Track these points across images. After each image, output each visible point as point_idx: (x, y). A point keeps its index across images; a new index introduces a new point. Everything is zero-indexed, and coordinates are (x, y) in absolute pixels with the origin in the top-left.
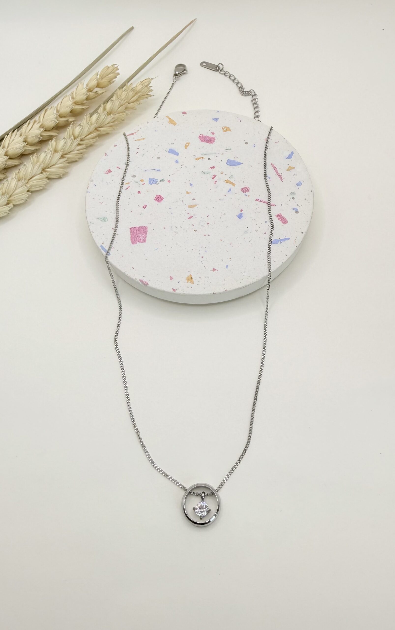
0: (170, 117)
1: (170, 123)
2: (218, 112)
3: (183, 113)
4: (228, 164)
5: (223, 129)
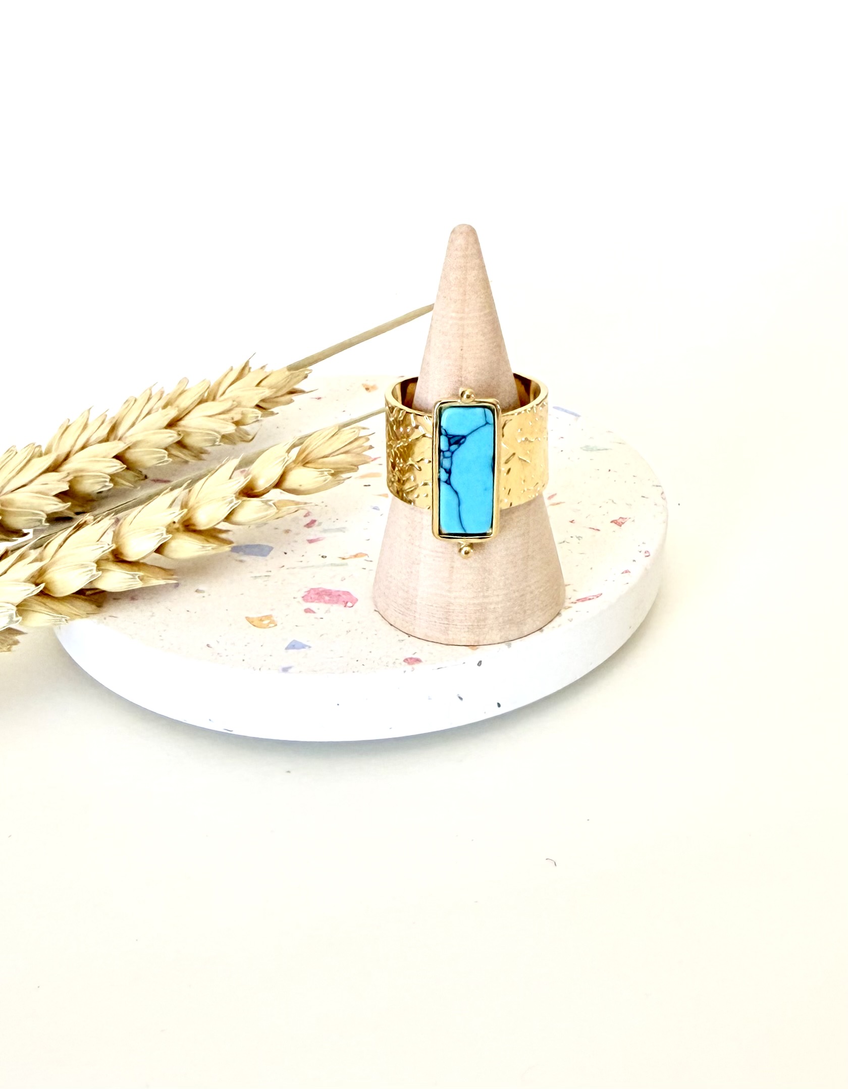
2: (285, 670)
4: (266, 548)
5: (272, 622)
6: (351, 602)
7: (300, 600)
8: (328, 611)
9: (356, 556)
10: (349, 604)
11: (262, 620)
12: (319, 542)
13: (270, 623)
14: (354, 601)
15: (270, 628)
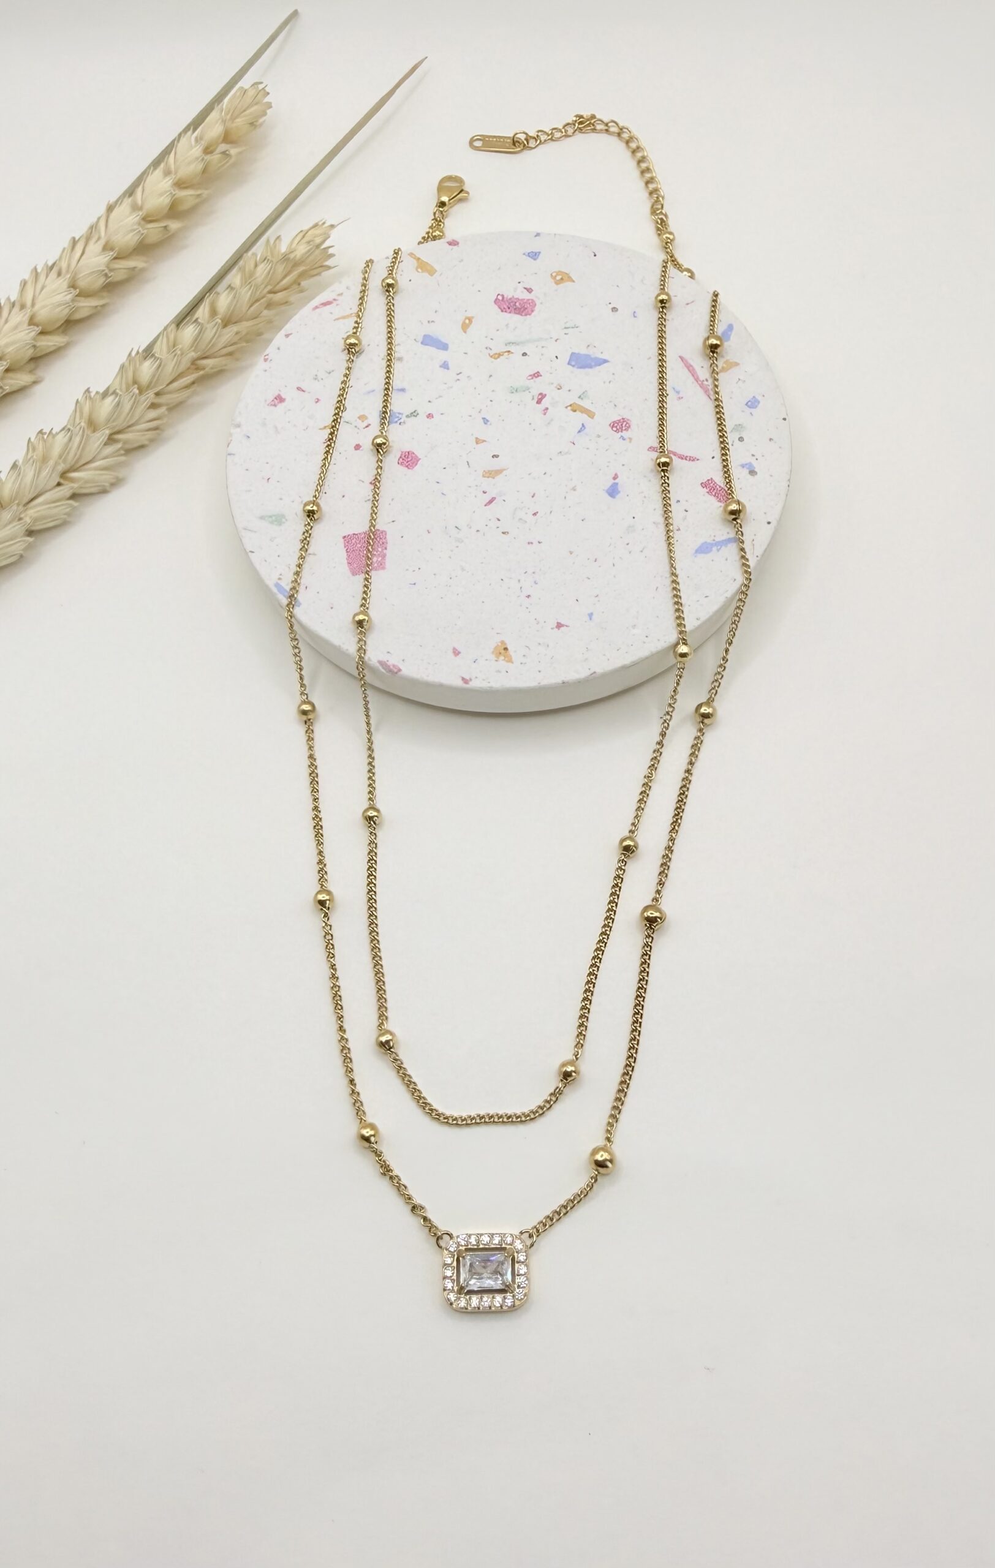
0: (418, 256)
1: (419, 270)
2: (538, 235)
3: (450, 243)
4: (573, 363)
5: (554, 278)
6: (499, 300)
7: (538, 303)
8: (515, 290)
9: (499, 355)
10: (500, 298)
11: (562, 279)
12: (532, 373)
13: (556, 276)
14: (496, 301)
15: (554, 272)
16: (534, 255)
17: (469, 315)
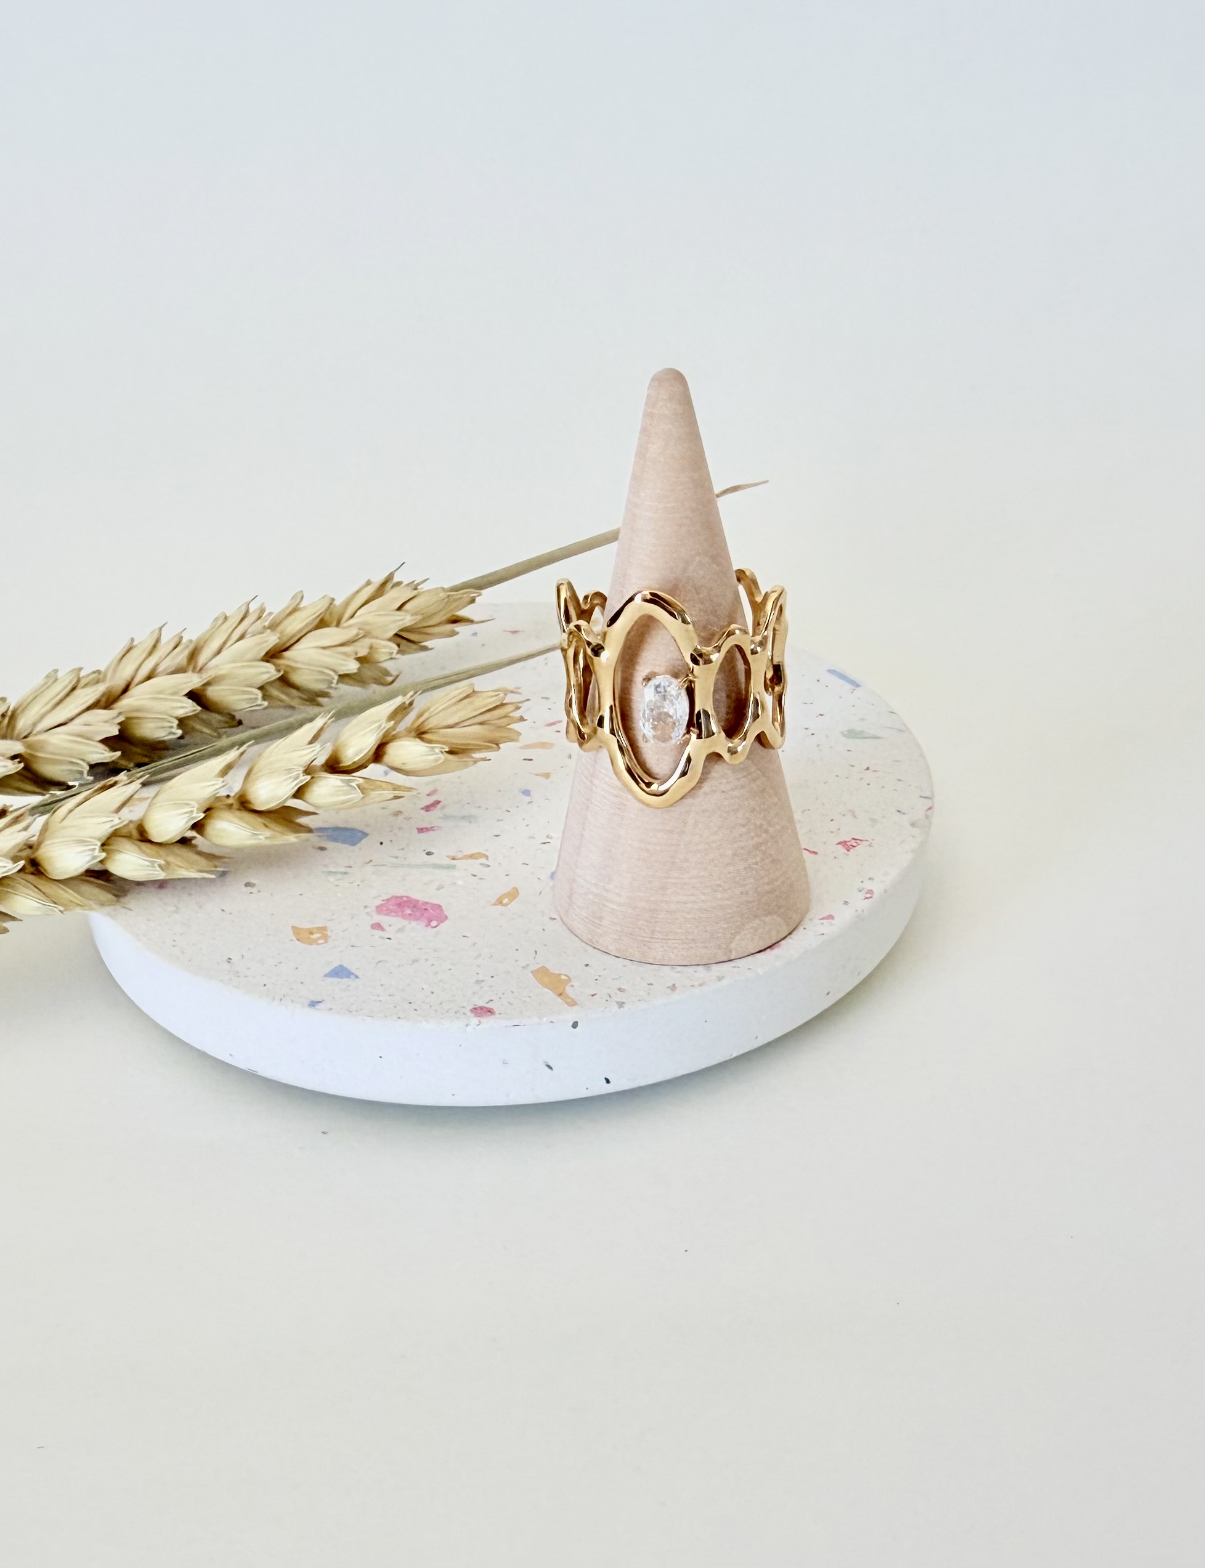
0: (559, 1000)
1: (563, 977)
2: (313, 1004)
3: (490, 1012)
4: (360, 834)
5: (326, 938)
6: (438, 920)
7: (372, 910)
9: (471, 857)
10: (434, 923)
11: (312, 933)
12: (431, 833)
13: (319, 938)
14: (442, 918)
15: (318, 944)
16: (340, 972)
17: (500, 907)
